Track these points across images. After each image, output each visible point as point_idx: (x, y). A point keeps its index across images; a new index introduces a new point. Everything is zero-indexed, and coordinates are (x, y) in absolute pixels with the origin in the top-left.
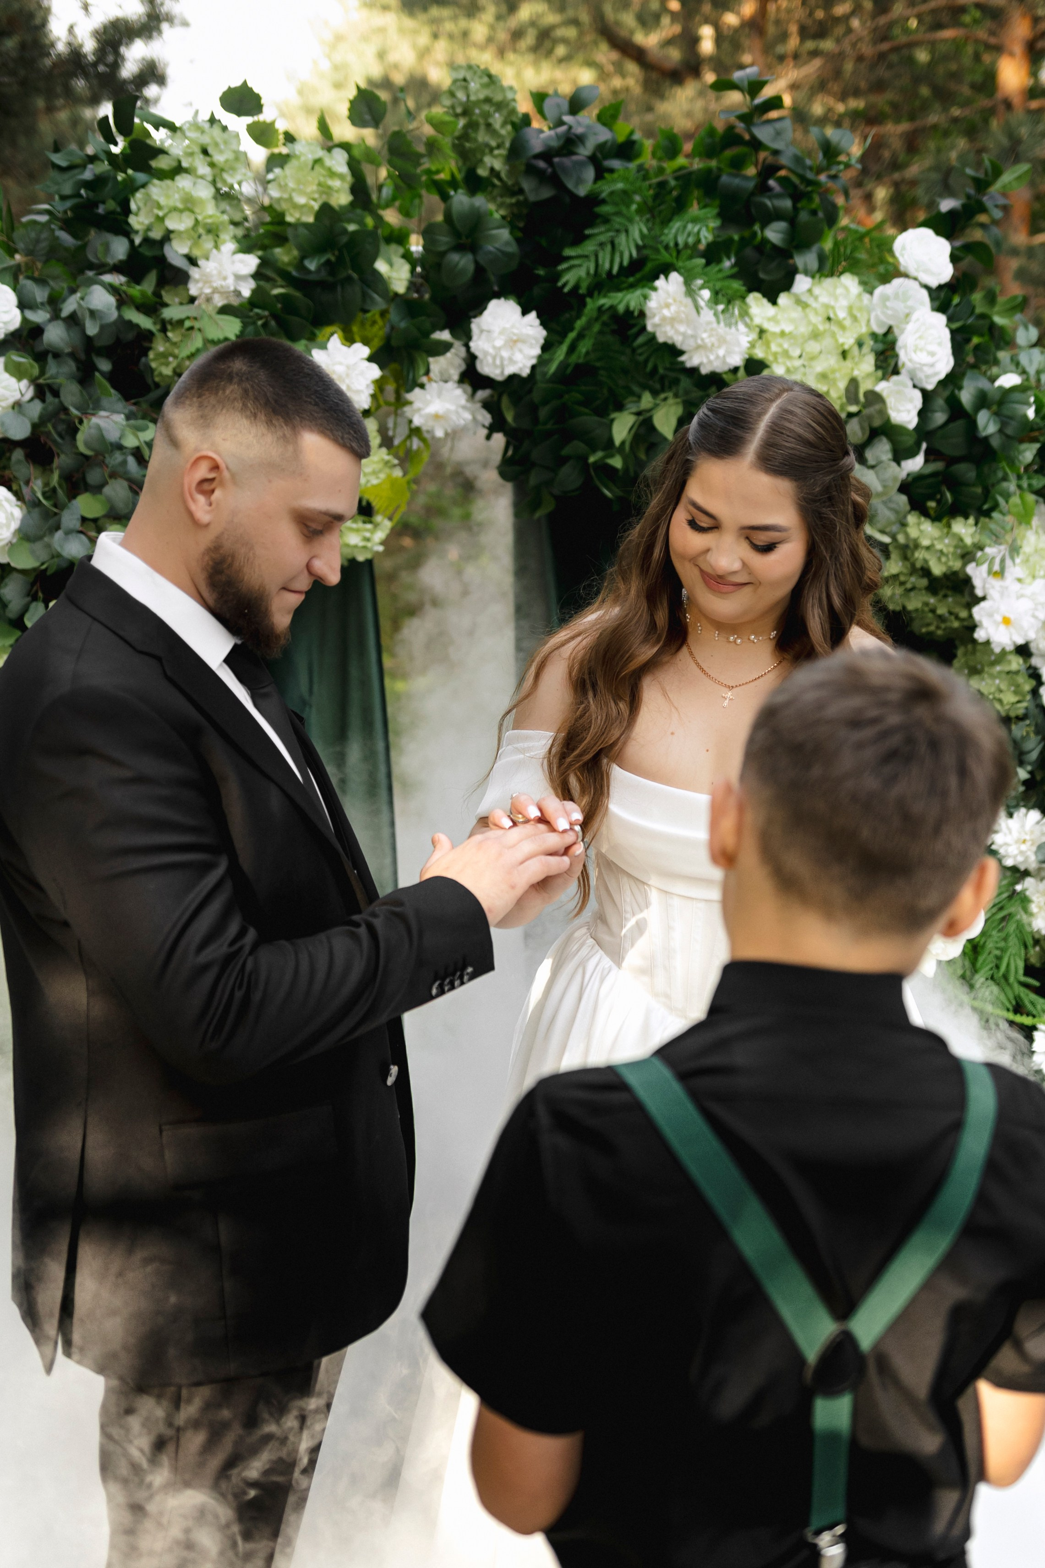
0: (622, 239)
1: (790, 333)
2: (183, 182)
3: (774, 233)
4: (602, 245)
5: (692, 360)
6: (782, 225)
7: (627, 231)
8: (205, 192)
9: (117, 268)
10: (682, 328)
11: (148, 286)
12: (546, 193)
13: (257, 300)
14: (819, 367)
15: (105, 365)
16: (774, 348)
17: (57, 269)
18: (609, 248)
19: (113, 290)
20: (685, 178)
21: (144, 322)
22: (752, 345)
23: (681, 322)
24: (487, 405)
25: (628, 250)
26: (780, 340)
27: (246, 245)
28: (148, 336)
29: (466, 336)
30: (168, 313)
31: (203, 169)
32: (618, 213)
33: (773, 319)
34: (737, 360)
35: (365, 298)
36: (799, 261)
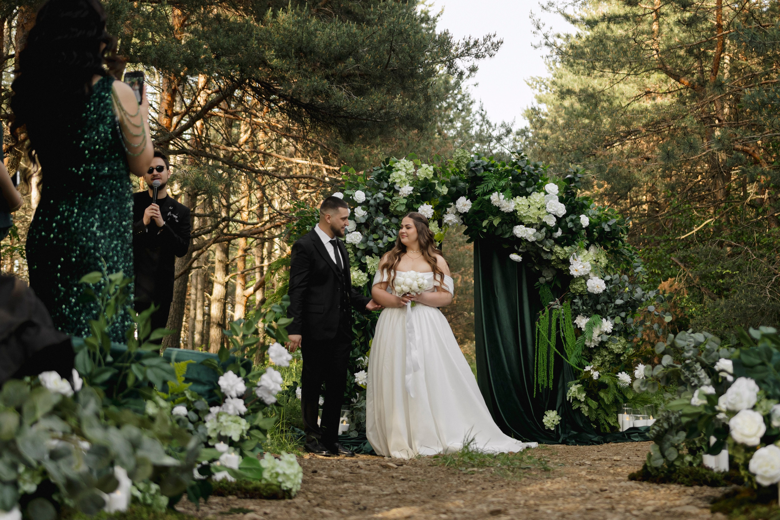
0: (489, 185)
1: (524, 204)
2: (399, 172)
3: (522, 184)
4: (485, 185)
5: (503, 210)
6: (524, 182)
8: (403, 174)
9: (385, 189)
10: (498, 203)
11: (391, 193)
12: (474, 175)
13: (411, 195)
14: (532, 212)
15: (381, 208)
16: (520, 207)
17: (373, 189)
19: (383, 193)
20: (507, 171)
21: (389, 200)
22: (515, 207)
24: (462, 219)
25: (491, 187)
26: (521, 205)
27: (411, 185)
28: (390, 203)
29: (455, 204)
30: (394, 198)
31: (404, 169)
32: (489, 179)
33: (520, 201)
34: (511, 210)
35: (433, 195)
36: (527, 190)
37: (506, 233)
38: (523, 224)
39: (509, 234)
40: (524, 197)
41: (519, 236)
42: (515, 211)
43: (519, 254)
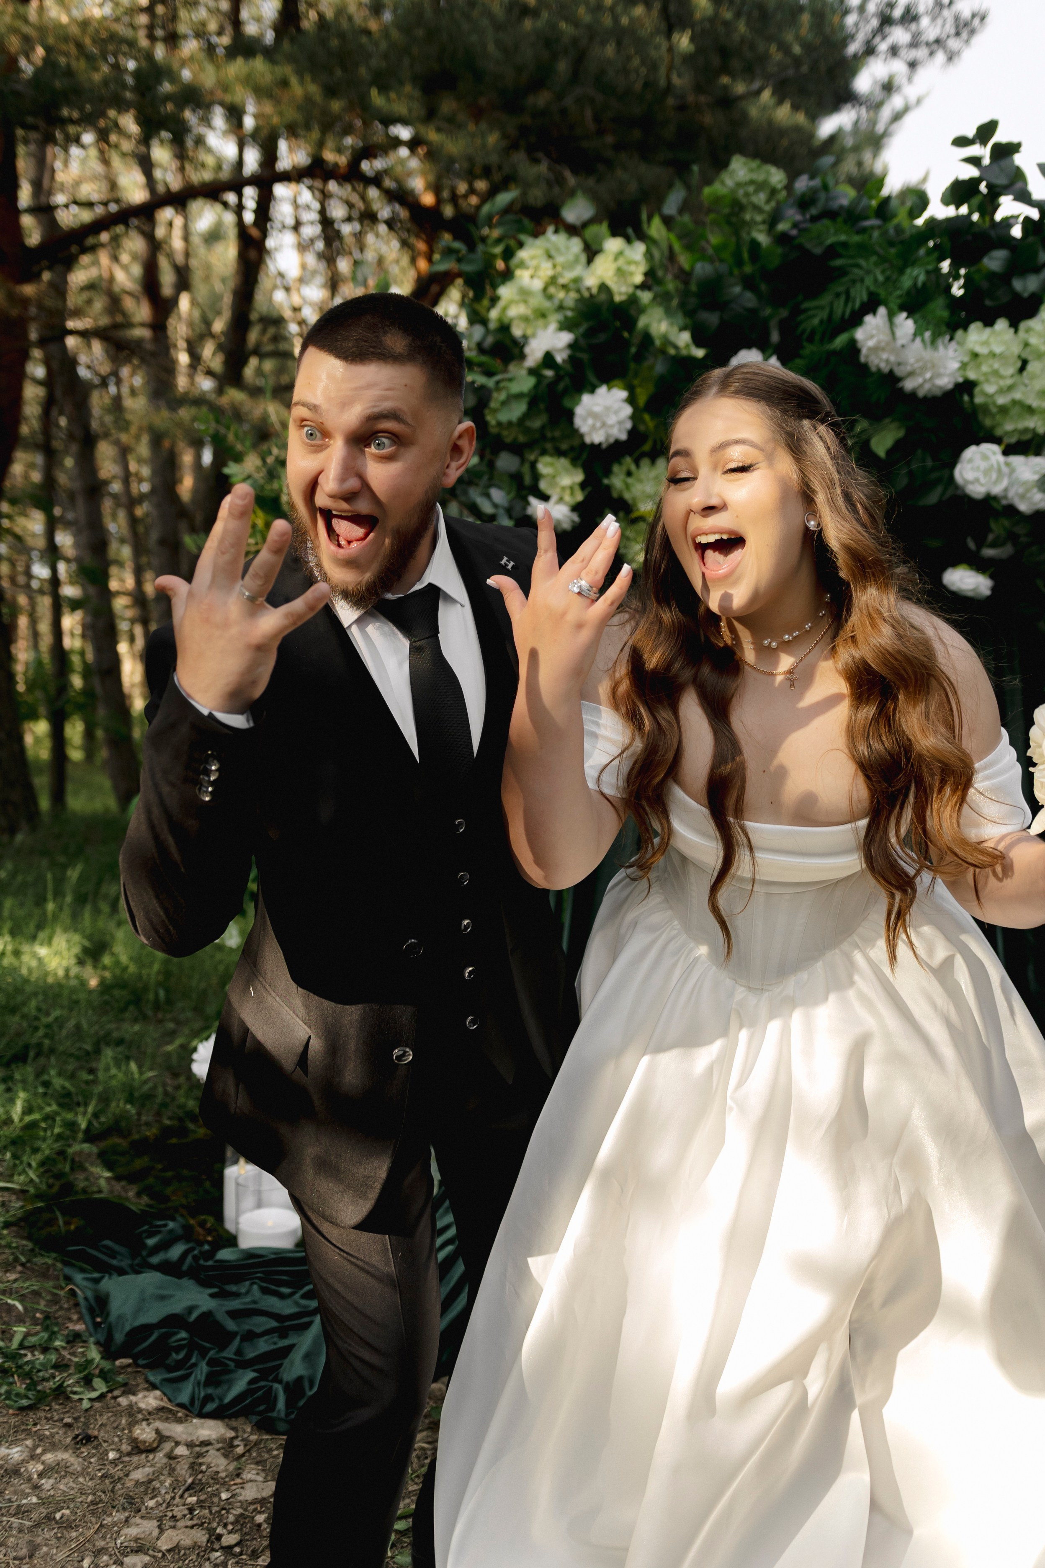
0: (857, 288)
1: (1001, 354)
3: (995, 263)
4: (838, 295)
5: (909, 385)
7: (862, 280)
10: (885, 356)
12: (796, 256)
16: (985, 368)
18: (843, 298)
22: (965, 367)
23: (883, 349)
25: (860, 295)
26: (991, 361)
27: (566, 326)
32: (858, 266)
33: (986, 343)
34: (945, 382)
35: (639, 358)
36: (1018, 284)
37: (928, 486)
38: (996, 440)
39: (939, 490)
40: (1002, 324)
41: (977, 490)
42: (967, 387)
43: (979, 565)
